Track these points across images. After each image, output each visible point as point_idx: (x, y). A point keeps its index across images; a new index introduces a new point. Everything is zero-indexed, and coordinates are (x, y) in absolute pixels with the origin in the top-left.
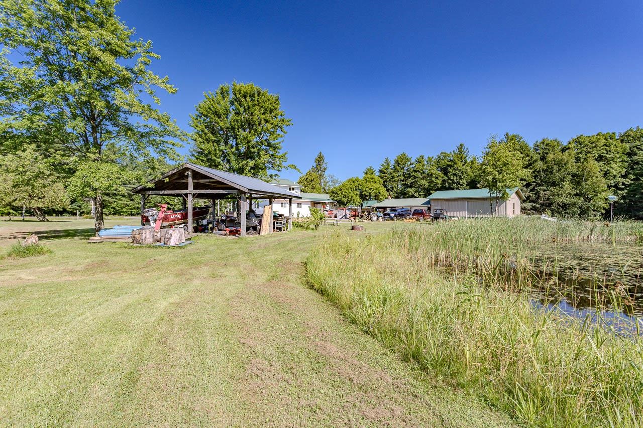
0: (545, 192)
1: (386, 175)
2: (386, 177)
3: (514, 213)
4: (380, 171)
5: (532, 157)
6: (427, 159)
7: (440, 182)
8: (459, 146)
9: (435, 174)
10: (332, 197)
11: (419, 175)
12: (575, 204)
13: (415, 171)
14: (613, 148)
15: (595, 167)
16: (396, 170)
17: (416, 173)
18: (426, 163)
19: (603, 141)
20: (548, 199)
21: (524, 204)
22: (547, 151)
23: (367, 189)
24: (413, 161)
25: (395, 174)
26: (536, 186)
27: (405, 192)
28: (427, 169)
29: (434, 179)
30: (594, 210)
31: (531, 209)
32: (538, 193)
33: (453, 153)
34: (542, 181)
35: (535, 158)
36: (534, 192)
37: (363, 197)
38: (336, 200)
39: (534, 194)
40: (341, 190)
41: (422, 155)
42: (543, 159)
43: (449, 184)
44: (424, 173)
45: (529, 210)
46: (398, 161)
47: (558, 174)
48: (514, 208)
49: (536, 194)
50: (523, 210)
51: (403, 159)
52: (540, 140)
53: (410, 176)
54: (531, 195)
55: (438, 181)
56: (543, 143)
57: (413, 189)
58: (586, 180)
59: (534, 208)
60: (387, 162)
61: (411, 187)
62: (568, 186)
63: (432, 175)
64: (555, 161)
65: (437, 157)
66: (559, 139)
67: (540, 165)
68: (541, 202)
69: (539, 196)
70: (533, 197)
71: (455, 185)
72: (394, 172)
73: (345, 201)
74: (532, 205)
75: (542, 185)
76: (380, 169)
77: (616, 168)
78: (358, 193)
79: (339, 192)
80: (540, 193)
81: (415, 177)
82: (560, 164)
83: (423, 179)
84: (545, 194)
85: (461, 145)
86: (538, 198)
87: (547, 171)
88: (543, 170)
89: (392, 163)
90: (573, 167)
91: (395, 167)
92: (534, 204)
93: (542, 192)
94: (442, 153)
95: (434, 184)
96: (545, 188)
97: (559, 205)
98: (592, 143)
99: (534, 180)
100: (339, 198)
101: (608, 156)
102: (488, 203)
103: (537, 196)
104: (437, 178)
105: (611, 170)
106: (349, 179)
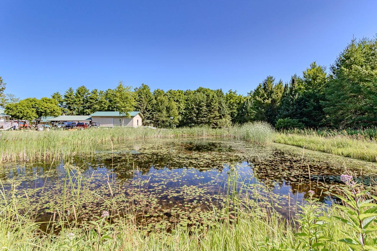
0: (156, 115)
1: (70, 99)
2: (69, 100)
3: (138, 125)
4: (66, 96)
5: (151, 97)
6: (99, 92)
7: (106, 106)
9: (104, 101)
10: (7, 112)
11: (93, 101)
12: (167, 121)
13: (91, 99)
14: (181, 97)
15: (174, 105)
16: (77, 97)
17: (92, 100)
18: (98, 94)
19: (178, 94)
20: (157, 118)
22: (158, 95)
23: (43, 108)
24: (90, 92)
25: (76, 100)
26: (152, 112)
27: (83, 112)
28: (99, 98)
29: (103, 105)
30: (174, 124)
33: (115, 90)
34: (155, 109)
35: (152, 98)
37: (40, 114)
38: (11, 115)
40: (16, 107)
41: (96, 89)
42: (156, 99)
43: (112, 108)
44: (97, 100)
46: (79, 91)
47: (161, 107)
48: (138, 122)
49: (152, 116)
50: (144, 124)
51: (82, 90)
52: (156, 90)
53: (87, 102)
54: (150, 116)
55: (105, 106)
56: (157, 91)
57: (90, 110)
58: (171, 110)
60: (71, 90)
61: (88, 108)
62: (164, 112)
63: (102, 102)
64: (160, 100)
65: (106, 92)
66: (164, 90)
67: (154, 101)
68: (154, 119)
70: (151, 117)
71: (115, 109)
72: (76, 98)
73: (21, 116)
74: (150, 121)
75: (155, 112)
76: (65, 94)
77: (182, 106)
78: (34, 110)
79: (15, 108)
81: (91, 103)
82: (162, 102)
83: (96, 104)
87: (157, 104)
88: (155, 104)
89: (75, 92)
90: (166, 103)
91: (76, 94)
93: (154, 115)
94: (109, 89)
95: (103, 107)
96: (156, 113)
97: (161, 121)
98: (175, 94)
99: (151, 109)
100: (13, 114)
101: (180, 100)
102: (119, 119)
104: (105, 104)
105: (181, 106)
106: (26, 99)
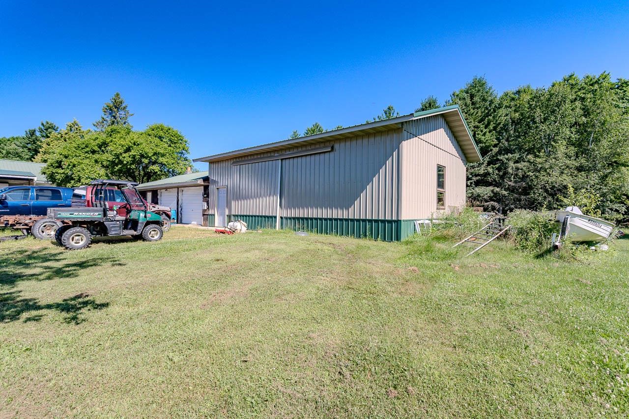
0: (519, 165)
3: (440, 200)
8: (386, 109)
20: (524, 177)
21: (477, 189)
26: (499, 153)
31: (491, 199)
32: (503, 167)
34: (511, 144)
36: (497, 166)
39: (497, 169)
45: (486, 201)
49: (499, 169)
50: (473, 199)
54: (491, 170)
58: (597, 140)
59: (496, 197)
68: (509, 184)
69: (505, 173)
70: (495, 176)
74: (492, 191)
75: (512, 152)
80: (508, 167)
84: (517, 169)
85: (389, 108)
86: (502, 178)
88: (513, 122)
92: (497, 189)
93: (511, 165)
96: (518, 157)
97: (546, 191)
99: (496, 142)
103: (501, 173)
